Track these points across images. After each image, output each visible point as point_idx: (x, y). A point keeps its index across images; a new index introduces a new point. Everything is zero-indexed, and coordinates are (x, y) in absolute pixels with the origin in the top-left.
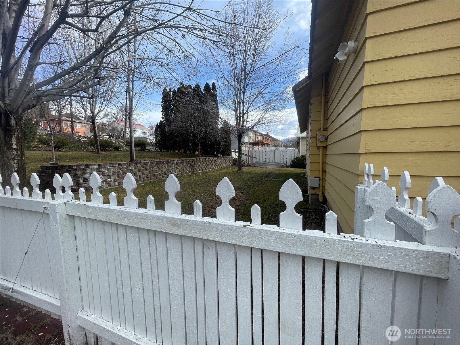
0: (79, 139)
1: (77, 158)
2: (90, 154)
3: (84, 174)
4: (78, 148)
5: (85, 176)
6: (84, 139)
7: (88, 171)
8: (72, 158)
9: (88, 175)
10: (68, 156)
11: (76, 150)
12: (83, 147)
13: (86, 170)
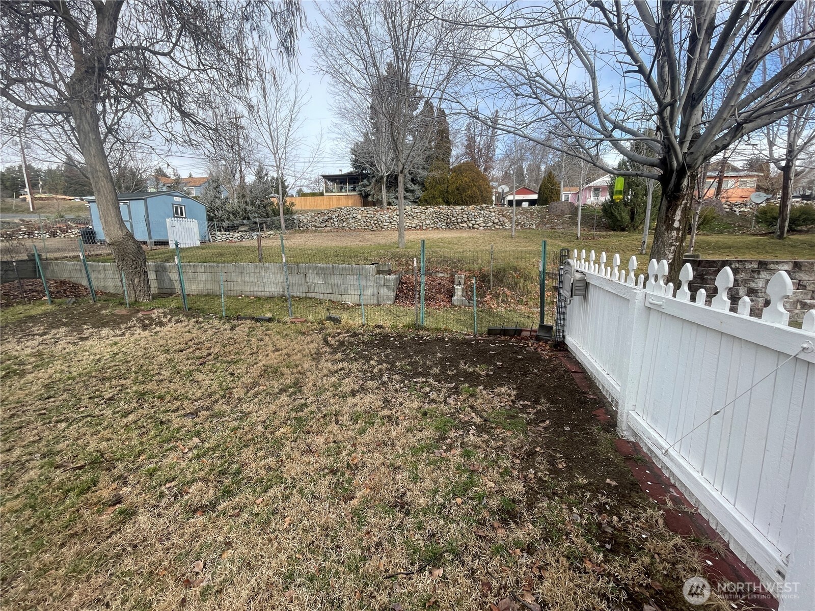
0: (731, 209)
1: (730, 247)
2: (760, 240)
3: (753, 281)
4: (726, 228)
5: (753, 285)
6: (743, 209)
7: (764, 275)
8: (719, 248)
9: (761, 284)
10: (711, 243)
11: (721, 233)
12: (739, 226)
13: (759, 273)
